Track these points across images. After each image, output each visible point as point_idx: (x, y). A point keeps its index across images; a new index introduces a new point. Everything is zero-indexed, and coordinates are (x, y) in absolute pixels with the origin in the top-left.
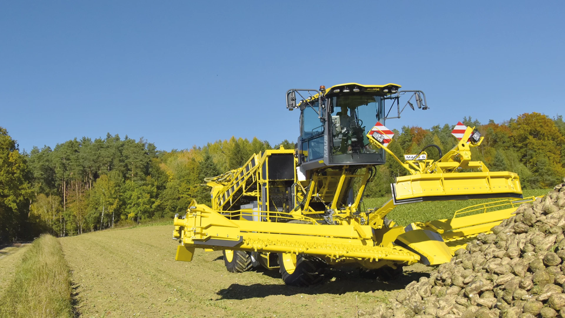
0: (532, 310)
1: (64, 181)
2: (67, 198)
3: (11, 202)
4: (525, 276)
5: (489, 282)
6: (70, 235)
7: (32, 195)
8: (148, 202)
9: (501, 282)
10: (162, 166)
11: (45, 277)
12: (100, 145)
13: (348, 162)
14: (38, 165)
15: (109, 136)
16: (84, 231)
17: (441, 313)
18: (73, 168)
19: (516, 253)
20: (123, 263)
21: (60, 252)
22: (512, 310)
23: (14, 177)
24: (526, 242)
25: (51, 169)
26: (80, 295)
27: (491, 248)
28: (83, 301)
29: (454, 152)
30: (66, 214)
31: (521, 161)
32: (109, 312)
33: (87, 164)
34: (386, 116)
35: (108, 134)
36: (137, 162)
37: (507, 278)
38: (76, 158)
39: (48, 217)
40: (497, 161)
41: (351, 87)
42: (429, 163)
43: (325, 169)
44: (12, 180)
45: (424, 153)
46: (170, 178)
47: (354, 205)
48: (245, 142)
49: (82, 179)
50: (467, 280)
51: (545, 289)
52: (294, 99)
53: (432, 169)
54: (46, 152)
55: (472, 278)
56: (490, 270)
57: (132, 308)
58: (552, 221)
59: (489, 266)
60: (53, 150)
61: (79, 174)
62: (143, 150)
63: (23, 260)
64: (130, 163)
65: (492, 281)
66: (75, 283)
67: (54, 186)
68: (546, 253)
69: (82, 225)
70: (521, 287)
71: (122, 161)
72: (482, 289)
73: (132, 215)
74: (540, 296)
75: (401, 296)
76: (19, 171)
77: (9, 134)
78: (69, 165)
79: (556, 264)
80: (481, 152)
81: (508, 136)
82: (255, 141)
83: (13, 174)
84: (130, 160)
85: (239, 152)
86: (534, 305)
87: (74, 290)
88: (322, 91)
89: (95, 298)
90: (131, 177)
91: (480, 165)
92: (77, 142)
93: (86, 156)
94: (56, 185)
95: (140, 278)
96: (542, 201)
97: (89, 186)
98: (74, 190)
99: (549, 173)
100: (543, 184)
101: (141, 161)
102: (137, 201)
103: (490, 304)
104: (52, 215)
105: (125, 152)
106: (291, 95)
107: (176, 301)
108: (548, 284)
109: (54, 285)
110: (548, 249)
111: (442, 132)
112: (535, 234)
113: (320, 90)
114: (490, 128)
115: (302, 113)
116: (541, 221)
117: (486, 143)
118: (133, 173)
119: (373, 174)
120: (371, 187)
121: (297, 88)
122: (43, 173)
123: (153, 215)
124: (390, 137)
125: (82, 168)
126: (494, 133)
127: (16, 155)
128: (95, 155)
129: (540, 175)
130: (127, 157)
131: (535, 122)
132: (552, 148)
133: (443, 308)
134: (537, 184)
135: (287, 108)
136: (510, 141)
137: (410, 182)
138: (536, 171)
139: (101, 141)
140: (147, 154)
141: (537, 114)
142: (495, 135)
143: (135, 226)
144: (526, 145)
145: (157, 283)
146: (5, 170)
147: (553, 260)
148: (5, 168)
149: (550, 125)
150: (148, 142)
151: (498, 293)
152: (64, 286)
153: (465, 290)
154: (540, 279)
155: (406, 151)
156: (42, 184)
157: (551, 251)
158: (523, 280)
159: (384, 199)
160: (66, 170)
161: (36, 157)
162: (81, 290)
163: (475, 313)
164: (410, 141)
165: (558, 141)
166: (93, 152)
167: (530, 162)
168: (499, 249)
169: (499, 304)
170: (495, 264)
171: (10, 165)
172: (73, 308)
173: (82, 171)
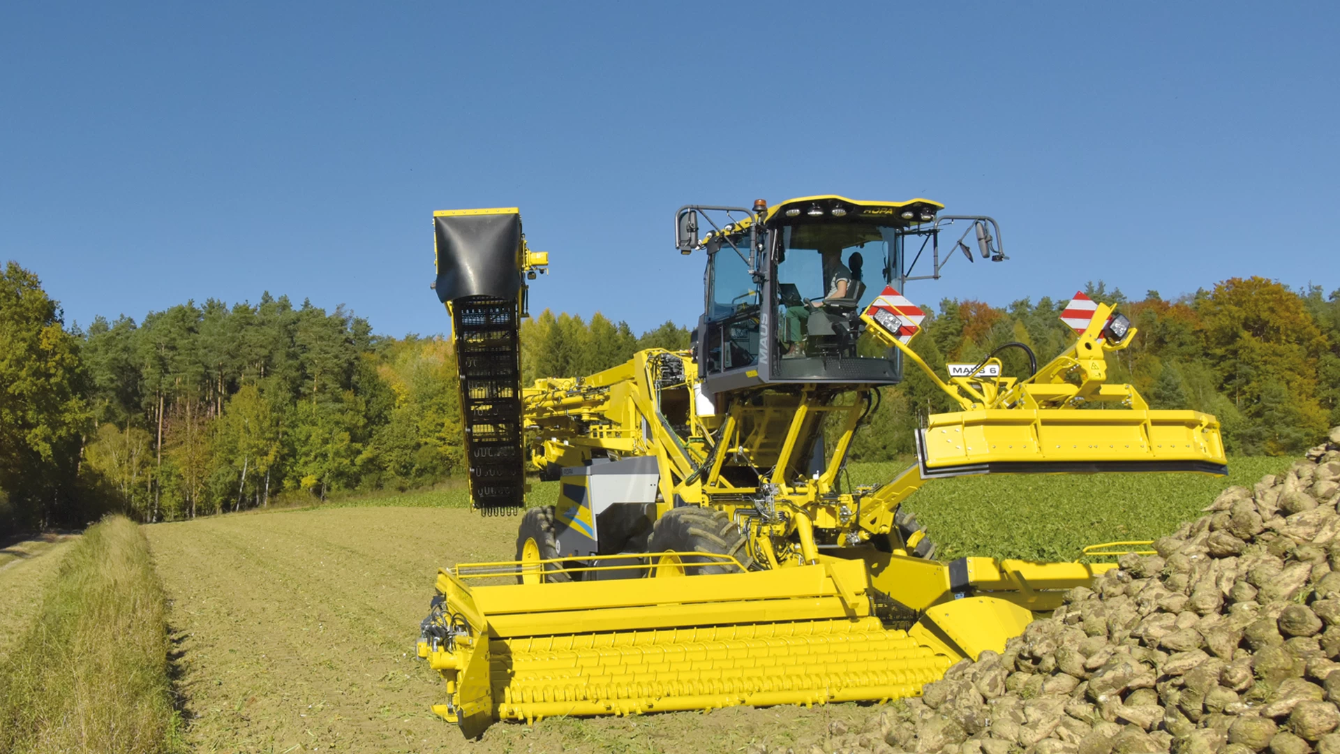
0: (1251, 739)
1: (160, 396)
2: (165, 436)
3: (39, 440)
4: (1233, 659)
5: (1145, 667)
6: (167, 519)
7: (88, 426)
8: (346, 451)
9: (1175, 669)
10: (384, 371)
11: (112, 612)
12: (244, 318)
13: (815, 377)
14: (103, 358)
15: (267, 298)
16: (200, 512)
17: (1030, 737)
18: (182, 367)
19: (1213, 602)
20: (288, 588)
21: (145, 557)
22: (1202, 736)
23: (49, 384)
24: (1237, 577)
25: (134, 370)
26: (187, 657)
27: (1152, 588)
28: (195, 670)
29: (1067, 361)
30: (162, 472)
31: (1221, 389)
32: (254, 700)
33: (214, 360)
34: (905, 274)
35: (266, 294)
36: (326, 359)
37: (1190, 661)
38: (190, 346)
39: (120, 477)
40: (1164, 388)
41: (826, 205)
42: (1005, 384)
43: (761, 390)
44: (44, 391)
45: (995, 362)
46: (401, 399)
47: (826, 476)
48: (574, 324)
49: (202, 393)
50: (1092, 662)
51: (1282, 691)
52: (694, 229)
53: (1014, 398)
54: (123, 330)
55: (1106, 657)
56: (1150, 640)
57: (307, 692)
58: (1301, 531)
59: (1146, 630)
60: (139, 326)
61: (195, 381)
62: (341, 332)
63: (61, 571)
64: (312, 363)
65: (1153, 665)
66: (178, 630)
67: (137, 407)
68: (1284, 605)
69: (197, 499)
70: (1225, 683)
71: (294, 356)
72: (1129, 685)
73: (309, 481)
74: (1270, 706)
75: (935, 692)
76: (60, 372)
77: (42, 287)
78: (173, 361)
79: (1307, 632)
80: (1125, 364)
81: (1190, 329)
82: (598, 321)
83: (49, 376)
84: (311, 355)
85: (558, 345)
86: (1254, 726)
87: (175, 644)
88: (759, 212)
89: (221, 664)
90: (310, 394)
91: (1127, 392)
92: (193, 310)
93: (211, 343)
94: (143, 405)
95: (325, 625)
96: (1275, 485)
97: (216, 411)
98: (181, 418)
99: (1289, 419)
100: (1274, 446)
101: (336, 357)
102: (321, 447)
103: (1148, 720)
104: (131, 473)
105: (300, 337)
106: (687, 218)
107: (407, 682)
108: (1289, 679)
109: (131, 632)
110: (1290, 597)
111: (1034, 315)
112: (1260, 560)
113: (754, 209)
114: (1149, 310)
115: (710, 261)
116: (1273, 531)
117: (1139, 344)
118: (315, 384)
119: (873, 406)
120: (863, 437)
121: (700, 204)
122: (116, 378)
123: (358, 481)
124: (915, 321)
125: (202, 370)
126: (1158, 323)
127: (56, 334)
128: (233, 340)
129: (1266, 422)
130: (304, 348)
131: (1257, 300)
132: (1298, 361)
133: (1034, 726)
134: (1257, 444)
135: (678, 248)
136: (1197, 342)
137: (960, 426)
138: (1258, 414)
139: (247, 309)
140: (351, 343)
141: (1260, 281)
142: (1160, 326)
143: (315, 505)
144: (1235, 353)
145: (364, 638)
146: (31, 368)
147: (1303, 622)
148: (31, 362)
149: (1292, 307)
150: (355, 317)
151: (1167, 696)
152: (152, 634)
153: (1089, 685)
154: (1270, 666)
155: (948, 356)
156: (111, 402)
157: (1297, 602)
158: (1229, 667)
159: (893, 466)
160: (167, 372)
161: (100, 341)
162: (190, 646)
163: (1112, 739)
164: (959, 333)
165: (1311, 345)
166: (229, 334)
167: (1244, 393)
168: (1173, 591)
169: (1170, 720)
170: (1161, 627)
171: (42, 356)
172: (172, 684)
173: (202, 375)
